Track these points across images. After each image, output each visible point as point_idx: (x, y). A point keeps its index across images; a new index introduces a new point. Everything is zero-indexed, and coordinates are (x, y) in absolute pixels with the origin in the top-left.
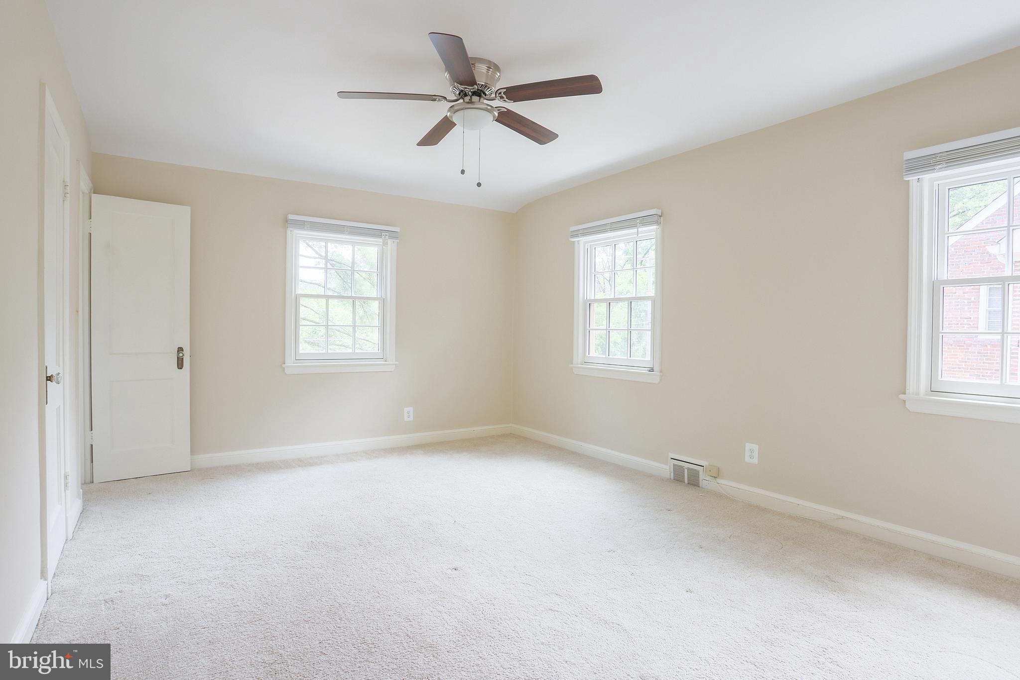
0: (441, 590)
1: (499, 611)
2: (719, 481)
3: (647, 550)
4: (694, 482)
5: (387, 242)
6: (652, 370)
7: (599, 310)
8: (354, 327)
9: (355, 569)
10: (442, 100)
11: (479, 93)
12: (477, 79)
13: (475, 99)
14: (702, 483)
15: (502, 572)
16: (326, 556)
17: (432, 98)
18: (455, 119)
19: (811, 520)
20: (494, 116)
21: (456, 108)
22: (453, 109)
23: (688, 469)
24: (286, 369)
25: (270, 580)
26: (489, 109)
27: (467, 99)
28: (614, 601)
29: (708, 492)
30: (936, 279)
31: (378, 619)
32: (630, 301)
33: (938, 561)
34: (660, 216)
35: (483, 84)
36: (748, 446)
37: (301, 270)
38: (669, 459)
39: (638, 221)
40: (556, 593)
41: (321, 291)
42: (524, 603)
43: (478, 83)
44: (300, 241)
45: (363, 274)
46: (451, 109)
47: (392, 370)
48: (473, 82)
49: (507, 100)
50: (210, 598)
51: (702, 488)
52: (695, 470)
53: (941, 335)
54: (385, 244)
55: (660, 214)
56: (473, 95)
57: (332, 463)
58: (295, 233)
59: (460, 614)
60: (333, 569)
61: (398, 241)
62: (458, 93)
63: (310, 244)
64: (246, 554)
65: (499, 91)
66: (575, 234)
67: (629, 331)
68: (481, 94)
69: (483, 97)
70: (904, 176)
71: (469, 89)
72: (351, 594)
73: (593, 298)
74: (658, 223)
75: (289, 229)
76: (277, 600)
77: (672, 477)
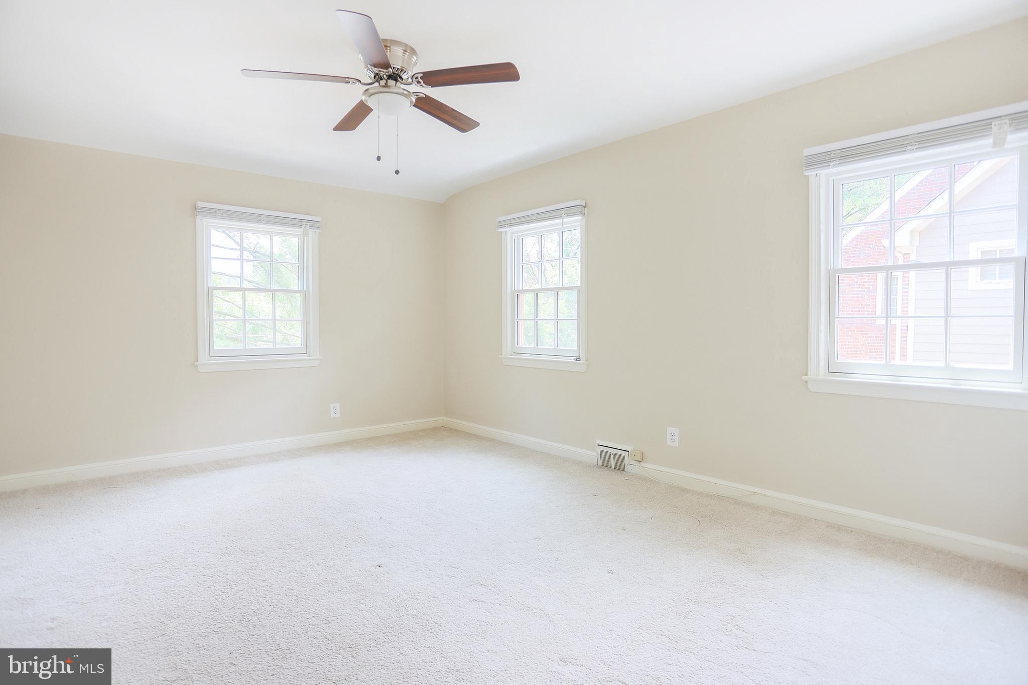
0: (363, 588)
1: (423, 605)
2: (643, 464)
3: (572, 536)
4: (620, 467)
5: (308, 232)
6: (578, 359)
7: (527, 300)
8: (274, 320)
9: (273, 573)
10: (356, 83)
11: (395, 77)
12: (391, 62)
13: (391, 82)
14: (628, 468)
15: (426, 566)
16: (241, 562)
17: (345, 80)
18: (370, 103)
19: (726, 497)
20: (411, 102)
21: (371, 91)
22: (368, 93)
23: (615, 454)
24: (199, 367)
25: (177, 591)
26: (406, 94)
27: (383, 82)
28: (538, 587)
29: (633, 475)
30: (832, 268)
31: (295, 623)
32: (557, 291)
33: (834, 528)
34: (584, 207)
35: (399, 67)
36: (670, 430)
37: (213, 260)
38: (597, 445)
39: (563, 212)
40: (481, 583)
41: (235, 283)
42: (448, 596)
43: (392, 66)
44: (212, 230)
45: (290, 267)
46: (366, 92)
47: (316, 365)
48: (387, 66)
49: (424, 85)
50: (105, 617)
51: (628, 472)
52: (620, 455)
53: (836, 320)
54: (305, 234)
55: (584, 205)
56: (388, 78)
57: (252, 465)
58: (204, 222)
59: (382, 611)
60: (249, 575)
61: (320, 231)
62: (373, 76)
63: (231, 234)
64: (151, 566)
65: (416, 76)
66: (502, 225)
67: (556, 321)
68: (397, 78)
69: (399, 81)
70: (804, 172)
71: (383, 73)
72: (266, 599)
73: (521, 289)
74: (582, 214)
75: (198, 218)
76: (184, 613)
77: (599, 463)
